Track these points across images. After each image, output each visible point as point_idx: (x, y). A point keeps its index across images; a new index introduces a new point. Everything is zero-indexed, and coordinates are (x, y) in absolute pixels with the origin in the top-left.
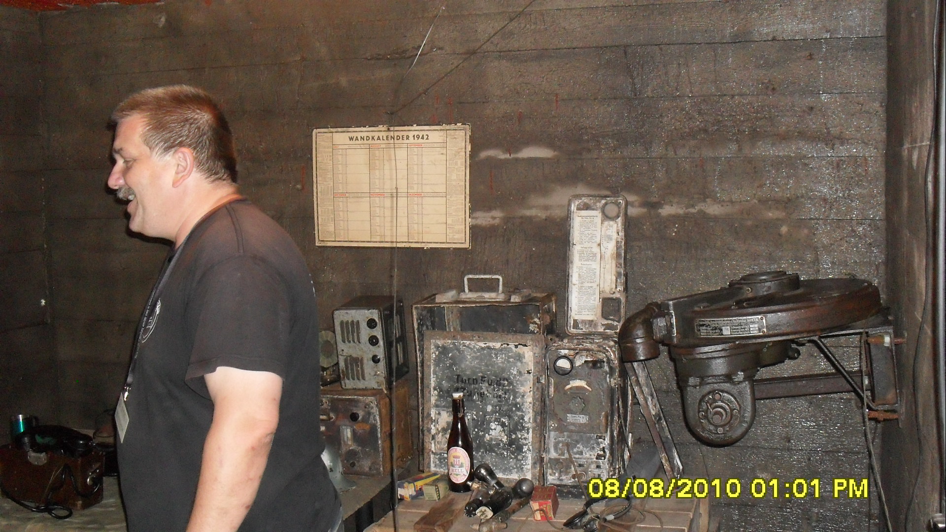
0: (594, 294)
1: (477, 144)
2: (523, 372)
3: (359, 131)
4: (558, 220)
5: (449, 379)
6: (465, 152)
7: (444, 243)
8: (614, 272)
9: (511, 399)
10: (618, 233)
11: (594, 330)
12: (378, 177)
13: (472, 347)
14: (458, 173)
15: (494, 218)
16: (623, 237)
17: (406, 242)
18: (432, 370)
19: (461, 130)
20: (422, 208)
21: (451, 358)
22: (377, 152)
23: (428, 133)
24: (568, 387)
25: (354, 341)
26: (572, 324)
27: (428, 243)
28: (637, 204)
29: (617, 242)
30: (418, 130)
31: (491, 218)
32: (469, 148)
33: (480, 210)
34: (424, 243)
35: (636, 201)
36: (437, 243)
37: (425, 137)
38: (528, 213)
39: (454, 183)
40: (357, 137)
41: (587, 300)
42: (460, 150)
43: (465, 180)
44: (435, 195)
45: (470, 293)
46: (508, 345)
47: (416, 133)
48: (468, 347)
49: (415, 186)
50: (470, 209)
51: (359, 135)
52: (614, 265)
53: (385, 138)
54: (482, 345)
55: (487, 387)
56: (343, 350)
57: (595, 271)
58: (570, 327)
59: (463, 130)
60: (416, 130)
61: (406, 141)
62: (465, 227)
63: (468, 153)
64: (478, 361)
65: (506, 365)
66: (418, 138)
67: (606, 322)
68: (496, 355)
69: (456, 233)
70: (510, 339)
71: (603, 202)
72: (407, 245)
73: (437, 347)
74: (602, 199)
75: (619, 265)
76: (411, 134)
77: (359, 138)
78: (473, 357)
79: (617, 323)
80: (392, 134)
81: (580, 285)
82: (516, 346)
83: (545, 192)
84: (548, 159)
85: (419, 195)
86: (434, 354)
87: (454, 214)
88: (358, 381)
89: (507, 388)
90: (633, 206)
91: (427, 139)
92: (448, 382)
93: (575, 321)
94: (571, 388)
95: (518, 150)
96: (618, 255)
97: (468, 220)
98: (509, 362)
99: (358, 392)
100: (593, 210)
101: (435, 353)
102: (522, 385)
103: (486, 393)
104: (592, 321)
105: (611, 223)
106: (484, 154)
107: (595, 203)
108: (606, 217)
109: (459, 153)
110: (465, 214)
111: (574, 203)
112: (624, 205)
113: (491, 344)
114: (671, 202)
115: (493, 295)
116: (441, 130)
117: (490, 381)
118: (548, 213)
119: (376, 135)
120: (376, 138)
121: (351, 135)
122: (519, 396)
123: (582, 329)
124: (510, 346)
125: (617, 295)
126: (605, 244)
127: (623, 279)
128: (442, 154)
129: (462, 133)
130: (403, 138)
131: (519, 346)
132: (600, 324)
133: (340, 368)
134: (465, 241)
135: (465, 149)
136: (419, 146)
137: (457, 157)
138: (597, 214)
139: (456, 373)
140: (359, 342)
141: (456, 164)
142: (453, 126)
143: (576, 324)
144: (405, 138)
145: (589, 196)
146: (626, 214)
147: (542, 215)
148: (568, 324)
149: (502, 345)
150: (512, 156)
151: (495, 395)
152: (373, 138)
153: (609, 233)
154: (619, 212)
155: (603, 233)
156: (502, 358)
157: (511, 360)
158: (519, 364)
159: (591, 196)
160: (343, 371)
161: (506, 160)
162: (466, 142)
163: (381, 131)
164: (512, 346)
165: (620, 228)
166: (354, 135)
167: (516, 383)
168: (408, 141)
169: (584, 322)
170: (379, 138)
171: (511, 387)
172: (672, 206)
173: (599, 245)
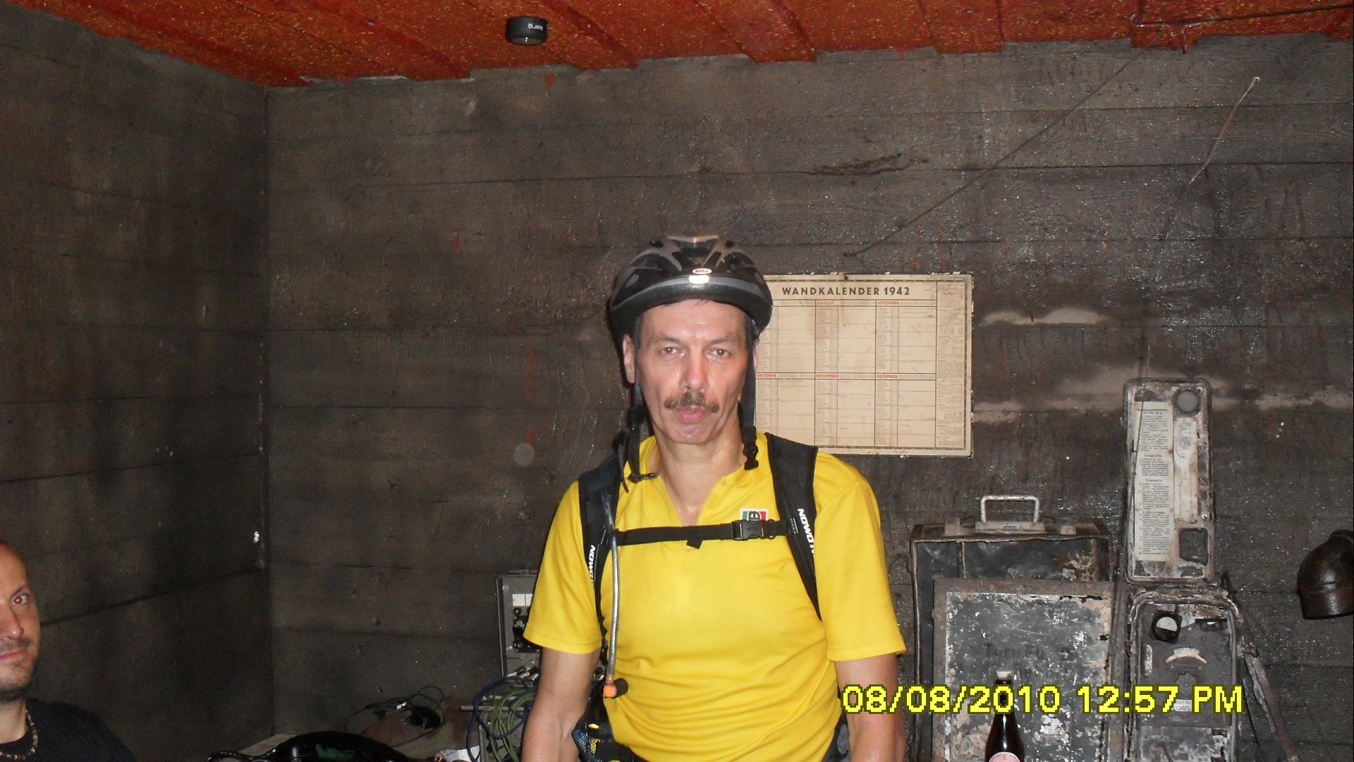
0: (1167, 523)
1: (983, 302)
2: (1094, 638)
3: (800, 281)
4: (1105, 415)
5: (975, 651)
6: (966, 315)
7: (931, 448)
8: (1195, 491)
9: (1075, 679)
10: (1198, 434)
11: (1166, 576)
12: (828, 350)
13: (1014, 602)
14: (955, 345)
15: (1006, 412)
16: (1207, 442)
17: (870, 447)
18: (947, 637)
19: (958, 281)
20: (898, 397)
21: (979, 619)
22: (828, 312)
23: (907, 284)
24: (1171, 658)
26: (1134, 568)
27: (906, 448)
28: (1223, 392)
29: (1199, 448)
30: (892, 281)
31: (1003, 412)
32: (971, 308)
33: (986, 401)
34: (901, 448)
35: (1222, 388)
36: (920, 448)
37: (904, 291)
38: (1059, 405)
39: (948, 360)
40: (795, 289)
41: (1157, 533)
42: (956, 312)
43: (966, 355)
44: (920, 377)
45: (989, 522)
46: (1070, 597)
47: (890, 285)
48: (1006, 602)
49: (888, 364)
50: (972, 399)
51: (799, 286)
52: (1194, 480)
53: (840, 291)
54: (1029, 598)
55: (1035, 662)
57: (1167, 489)
58: (1132, 573)
59: (962, 281)
60: (889, 281)
61: (873, 296)
62: (965, 426)
63: (970, 316)
64: (1020, 623)
65: (1067, 628)
66: (893, 292)
67: (1185, 564)
68: (1051, 613)
69: (951, 434)
70: (1075, 590)
71: (1174, 389)
72: (873, 452)
73: (956, 602)
74: (1172, 386)
75: (1203, 482)
76: (882, 286)
77: (799, 291)
78: (1013, 617)
79: (1202, 566)
80: (848, 285)
81: (1145, 510)
82: (1084, 600)
83: (1085, 373)
84: (1091, 326)
85: (895, 377)
86: (950, 614)
87: (948, 405)
89: (1068, 662)
90: (1218, 396)
91: (907, 293)
92: (972, 655)
93: (1139, 564)
94: (1175, 661)
95: (1044, 312)
96: (1201, 467)
97: (970, 415)
98: (1071, 623)
100: (1160, 400)
101: (953, 612)
102: (1093, 658)
103: (1034, 670)
104: (1164, 563)
105: (1188, 419)
106: (991, 318)
107: (1161, 391)
108: (1180, 411)
109: (956, 315)
110: (965, 406)
111: (1132, 391)
112: (1205, 394)
113: (1045, 597)
114: (1274, 389)
115: (1026, 525)
116: (928, 281)
117: (1040, 653)
118: (1089, 406)
119: (827, 286)
120: (826, 291)
121: (785, 285)
122: (1089, 675)
123: (1149, 575)
124: (1072, 600)
125: (1201, 525)
126: (1179, 450)
127: (1209, 501)
128: (931, 316)
129: (961, 286)
130: (868, 291)
131: (1088, 599)
132: (1175, 568)
134: (965, 445)
135: (966, 309)
136: (894, 303)
137: (953, 321)
138: (1166, 406)
139: (986, 641)
141: (952, 331)
142: (946, 276)
143: (1140, 568)
144: (872, 292)
145: (1153, 380)
146: (1209, 407)
147: (1079, 407)
148: (1129, 568)
149: (1061, 598)
150: (1036, 321)
151: (1050, 673)
152: (821, 291)
153: (1185, 434)
154: (1199, 405)
155: (1176, 434)
156: (1060, 618)
157: (1075, 620)
158: (1088, 626)
159: (1157, 381)
161: (1026, 326)
162: (966, 299)
163: (834, 281)
164: (1076, 599)
165: (1201, 427)
166: (792, 285)
167: (1083, 655)
168: (876, 297)
169: (1151, 564)
170: (830, 291)
171: (1075, 661)
172: (1275, 395)
173: (1172, 452)
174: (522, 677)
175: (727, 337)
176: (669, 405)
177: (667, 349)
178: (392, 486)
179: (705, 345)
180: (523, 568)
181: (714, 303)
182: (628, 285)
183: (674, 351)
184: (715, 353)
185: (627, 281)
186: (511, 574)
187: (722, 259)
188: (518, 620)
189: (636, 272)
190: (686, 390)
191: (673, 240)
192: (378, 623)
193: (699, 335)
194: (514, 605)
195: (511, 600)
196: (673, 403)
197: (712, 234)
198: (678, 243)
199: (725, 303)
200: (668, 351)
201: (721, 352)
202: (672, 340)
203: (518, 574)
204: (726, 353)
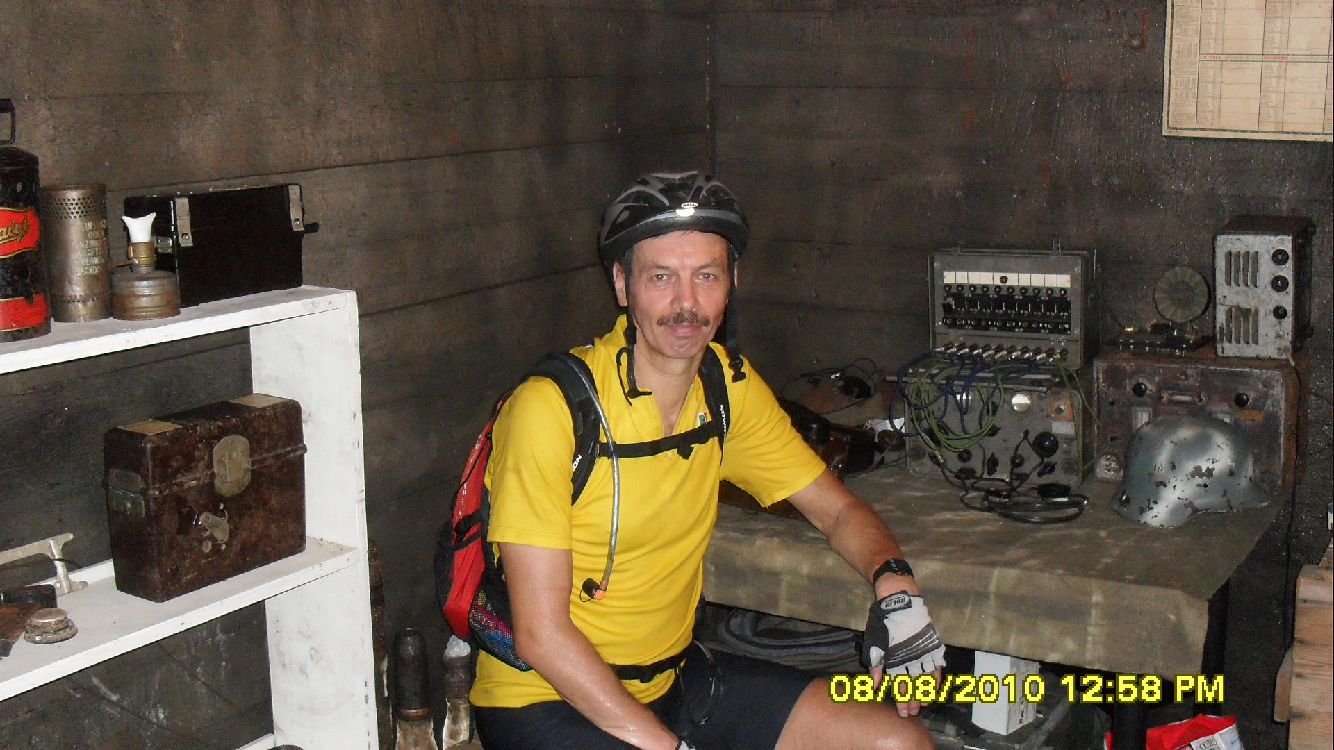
12: (1278, 30)
17: (1318, 134)
25: (1247, 285)
56: (1225, 297)
72: (1320, 139)
88: (1245, 345)
99: (1250, 363)
133: (1218, 325)
140: (1256, 286)
160: (1222, 329)
174: (949, 352)
175: (713, 262)
176: (661, 322)
177: (658, 275)
178: (833, 164)
179: (693, 271)
180: (956, 245)
181: (699, 233)
182: (619, 221)
183: (665, 278)
184: (701, 277)
185: (619, 216)
186: (943, 251)
187: (704, 193)
188: (948, 297)
189: (626, 208)
190: (678, 310)
191: (657, 177)
192: (817, 296)
193: (688, 262)
194: (945, 282)
195: (942, 277)
196: (665, 320)
197: (693, 170)
198: (662, 180)
199: (707, 232)
200: (659, 277)
201: (707, 276)
202: (662, 268)
203: (950, 251)
204: (712, 276)
